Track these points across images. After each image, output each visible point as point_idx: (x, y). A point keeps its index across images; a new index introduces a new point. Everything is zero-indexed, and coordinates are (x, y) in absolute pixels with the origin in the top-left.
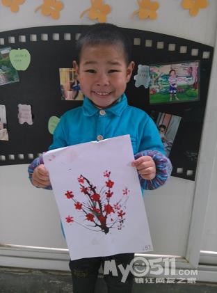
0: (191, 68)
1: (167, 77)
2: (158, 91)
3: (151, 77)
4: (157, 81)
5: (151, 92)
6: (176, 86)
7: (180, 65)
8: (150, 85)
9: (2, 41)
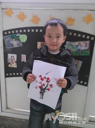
0: (87, 43)
1: (77, 46)
2: (74, 51)
3: (71, 46)
5: (71, 52)
6: (80, 50)
7: (82, 42)
9: (17, 31)
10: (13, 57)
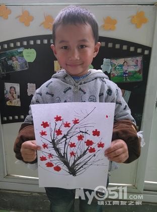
2: (116, 75)
7: (130, 58)
10: (13, 89)
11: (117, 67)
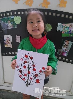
1: (68, 28)
2: (65, 32)
3: (63, 27)
4: (65, 29)
5: (62, 33)
6: (71, 31)
8: (62, 30)
9: (12, 14)
10: (8, 38)
11: (66, 28)
